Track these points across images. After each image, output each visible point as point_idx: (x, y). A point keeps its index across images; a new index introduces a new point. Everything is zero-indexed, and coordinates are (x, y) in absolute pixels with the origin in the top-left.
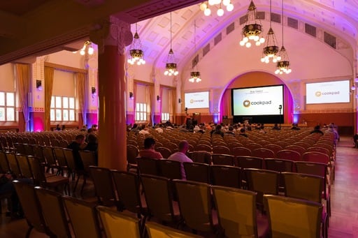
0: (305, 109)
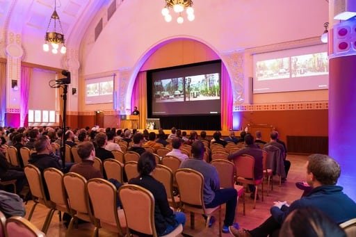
0: (251, 102)
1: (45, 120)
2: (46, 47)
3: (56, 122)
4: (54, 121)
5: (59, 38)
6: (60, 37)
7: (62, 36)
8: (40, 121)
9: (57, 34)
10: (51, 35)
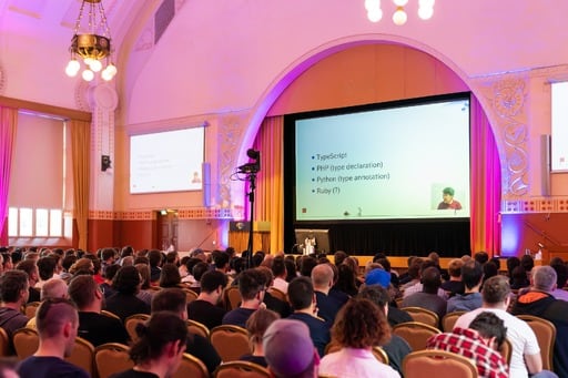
0: (547, 192)
1: (42, 232)
2: (72, 68)
3: (63, 238)
4: (59, 234)
5: (101, 47)
6: (103, 43)
7: (108, 41)
8: (30, 234)
9: (98, 38)
10: (85, 42)
